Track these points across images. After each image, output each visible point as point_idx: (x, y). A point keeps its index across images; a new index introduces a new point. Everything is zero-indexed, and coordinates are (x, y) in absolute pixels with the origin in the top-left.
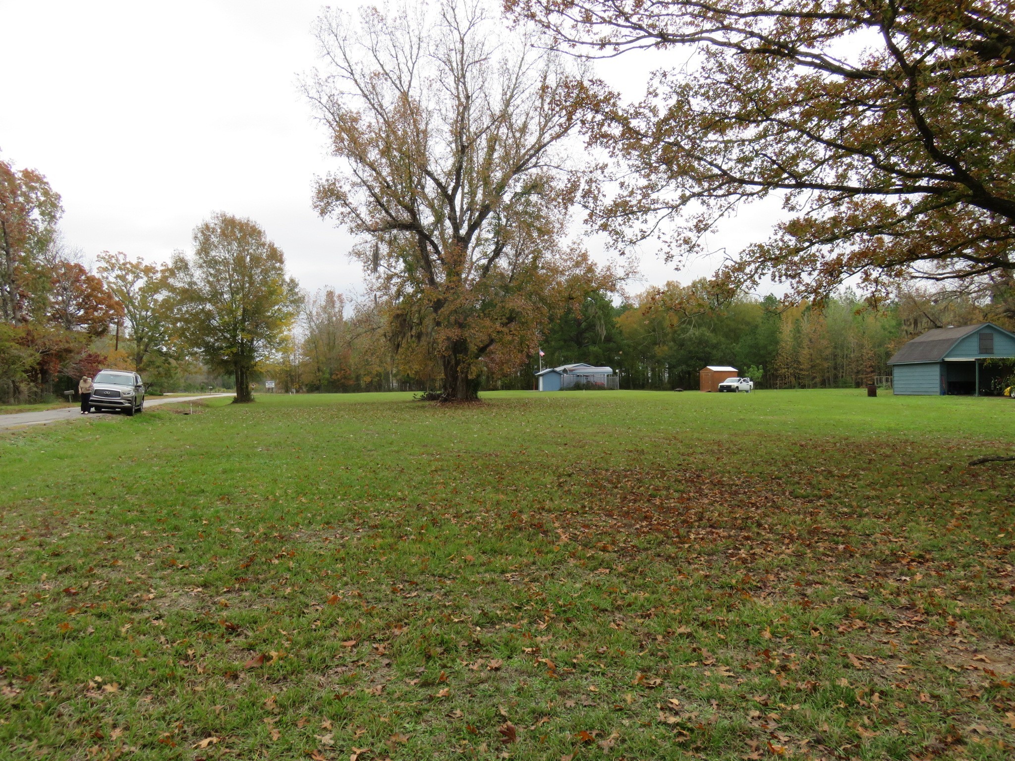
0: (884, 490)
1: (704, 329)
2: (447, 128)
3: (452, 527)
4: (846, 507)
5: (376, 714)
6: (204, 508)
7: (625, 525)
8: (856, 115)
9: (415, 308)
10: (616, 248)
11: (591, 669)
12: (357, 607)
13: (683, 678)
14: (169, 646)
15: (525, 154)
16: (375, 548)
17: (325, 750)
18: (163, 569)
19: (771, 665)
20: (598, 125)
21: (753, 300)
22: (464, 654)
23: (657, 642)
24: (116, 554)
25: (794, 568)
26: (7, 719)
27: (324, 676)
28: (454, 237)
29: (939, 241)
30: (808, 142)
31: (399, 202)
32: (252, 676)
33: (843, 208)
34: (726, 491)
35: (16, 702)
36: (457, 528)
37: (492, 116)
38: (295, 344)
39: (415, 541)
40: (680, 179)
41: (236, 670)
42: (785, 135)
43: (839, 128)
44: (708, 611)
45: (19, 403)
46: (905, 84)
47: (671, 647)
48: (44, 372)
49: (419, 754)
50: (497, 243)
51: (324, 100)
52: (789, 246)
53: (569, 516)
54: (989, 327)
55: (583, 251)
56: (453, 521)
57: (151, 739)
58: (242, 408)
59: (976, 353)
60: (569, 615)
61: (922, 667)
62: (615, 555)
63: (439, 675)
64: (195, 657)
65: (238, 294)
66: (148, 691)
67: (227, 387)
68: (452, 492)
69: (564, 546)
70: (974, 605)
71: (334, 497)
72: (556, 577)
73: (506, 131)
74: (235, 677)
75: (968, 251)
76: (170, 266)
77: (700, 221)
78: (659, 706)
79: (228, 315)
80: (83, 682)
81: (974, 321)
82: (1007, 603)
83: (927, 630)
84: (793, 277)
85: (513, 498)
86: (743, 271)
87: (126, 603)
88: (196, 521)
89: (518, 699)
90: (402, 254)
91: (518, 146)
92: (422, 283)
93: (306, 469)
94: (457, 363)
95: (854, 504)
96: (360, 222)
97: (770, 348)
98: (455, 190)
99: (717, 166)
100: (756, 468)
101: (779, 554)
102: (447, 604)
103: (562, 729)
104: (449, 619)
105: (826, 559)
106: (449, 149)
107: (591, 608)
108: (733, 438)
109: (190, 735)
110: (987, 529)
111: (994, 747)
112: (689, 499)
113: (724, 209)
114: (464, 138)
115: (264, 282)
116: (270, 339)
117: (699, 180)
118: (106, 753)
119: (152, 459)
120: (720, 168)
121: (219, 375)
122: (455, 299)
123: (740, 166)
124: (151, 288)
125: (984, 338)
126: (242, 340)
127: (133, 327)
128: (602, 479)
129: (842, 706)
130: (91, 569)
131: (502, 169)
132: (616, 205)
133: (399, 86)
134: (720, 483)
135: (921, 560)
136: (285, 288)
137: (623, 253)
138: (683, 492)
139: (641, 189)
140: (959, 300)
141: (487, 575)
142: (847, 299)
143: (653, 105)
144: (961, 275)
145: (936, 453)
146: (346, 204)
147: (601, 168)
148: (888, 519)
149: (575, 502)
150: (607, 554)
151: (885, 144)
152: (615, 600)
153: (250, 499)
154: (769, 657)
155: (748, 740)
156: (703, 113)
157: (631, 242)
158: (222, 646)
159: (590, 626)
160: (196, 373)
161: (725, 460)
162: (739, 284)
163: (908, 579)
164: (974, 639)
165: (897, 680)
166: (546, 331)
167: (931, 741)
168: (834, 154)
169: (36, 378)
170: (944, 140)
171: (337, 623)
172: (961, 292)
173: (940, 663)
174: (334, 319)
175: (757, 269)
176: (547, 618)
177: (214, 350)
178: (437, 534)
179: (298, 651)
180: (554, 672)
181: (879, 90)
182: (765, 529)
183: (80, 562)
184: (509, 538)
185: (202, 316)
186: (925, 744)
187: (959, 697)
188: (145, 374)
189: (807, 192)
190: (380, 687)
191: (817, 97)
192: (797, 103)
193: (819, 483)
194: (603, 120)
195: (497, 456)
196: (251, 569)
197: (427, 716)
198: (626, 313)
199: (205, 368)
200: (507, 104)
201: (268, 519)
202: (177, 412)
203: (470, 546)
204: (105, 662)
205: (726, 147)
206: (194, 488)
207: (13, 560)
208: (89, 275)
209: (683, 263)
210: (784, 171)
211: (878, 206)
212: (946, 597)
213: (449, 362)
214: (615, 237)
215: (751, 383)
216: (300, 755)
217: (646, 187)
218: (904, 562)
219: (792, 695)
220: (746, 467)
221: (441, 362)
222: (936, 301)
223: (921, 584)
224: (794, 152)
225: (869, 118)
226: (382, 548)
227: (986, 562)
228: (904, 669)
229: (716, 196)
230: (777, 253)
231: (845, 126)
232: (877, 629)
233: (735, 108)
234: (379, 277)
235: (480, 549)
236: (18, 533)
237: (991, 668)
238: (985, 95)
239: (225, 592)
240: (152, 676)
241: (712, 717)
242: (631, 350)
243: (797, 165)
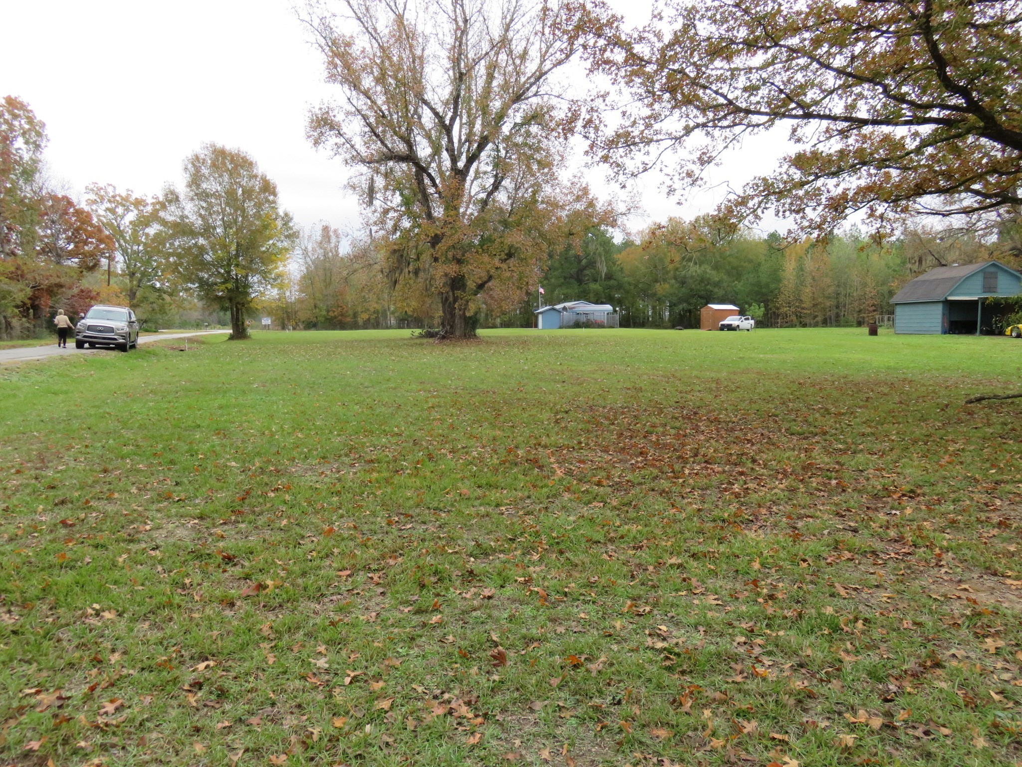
0: (879, 427)
1: (706, 266)
2: (444, 54)
3: (448, 461)
4: (841, 443)
5: (370, 639)
6: (200, 442)
7: (621, 461)
8: (868, 41)
9: (412, 244)
10: (617, 181)
11: (582, 598)
12: (352, 538)
13: (672, 606)
14: (166, 575)
15: (525, 83)
16: (370, 482)
17: (320, 673)
18: (159, 502)
19: (758, 594)
20: (600, 50)
21: (757, 237)
22: (458, 583)
23: (648, 572)
24: (112, 487)
25: (786, 503)
26: (6, 644)
27: (319, 603)
28: (452, 169)
29: (948, 175)
30: (817, 70)
31: (395, 133)
32: (248, 604)
33: (851, 141)
34: (722, 428)
35: (15, 629)
36: (453, 463)
37: (491, 40)
38: (290, 280)
39: (410, 475)
40: (684, 108)
41: (233, 598)
42: (794, 62)
43: (849, 55)
44: (700, 543)
45: (11, 338)
46: (921, 9)
47: (661, 576)
48: (35, 307)
49: (412, 677)
50: (496, 176)
51: (316, 22)
52: (793, 179)
53: (565, 452)
54: (994, 265)
55: (584, 185)
56: (449, 457)
57: (149, 662)
58: (239, 344)
59: (980, 291)
60: (562, 546)
61: (907, 596)
62: (609, 490)
63: (433, 603)
64: (192, 585)
65: (231, 228)
66: (145, 618)
67: (223, 324)
68: (448, 428)
69: (559, 480)
70: (961, 538)
71: (331, 432)
72: (550, 510)
73: (505, 57)
74: (232, 605)
75: (976, 187)
76: (161, 198)
77: (704, 153)
78: (647, 632)
79: (221, 250)
80: (80, 609)
81: (980, 260)
82: (994, 536)
83: (914, 562)
84: (797, 212)
85: (509, 434)
86: (746, 206)
87: (123, 534)
88: (192, 455)
89: (509, 625)
90: (399, 188)
91: (518, 73)
92: (419, 217)
93: (302, 405)
94: (455, 300)
95: (849, 440)
96: (355, 153)
97: (773, 286)
98: (453, 120)
99: (722, 95)
100: (753, 405)
101: (772, 489)
102: (442, 536)
103: (552, 654)
104: (443, 549)
105: (818, 494)
106: (446, 76)
107: (584, 540)
108: (732, 376)
109: (187, 659)
110: (979, 465)
111: (971, 671)
112: (685, 436)
113: (728, 141)
114: (462, 65)
115: (257, 216)
116: (265, 275)
117: (704, 110)
118: (105, 676)
119: (147, 394)
120: (725, 97)
121: (214, 311)
122: (453, 234)
123: (747, 95)
124: (141, 222)
125: (989, 276)
126: (236, 275)
127: (125, 262)
128: (599, 416)
129: (826, 632)
130: (87, 502)
131: (501, 98)
132: (618, 136)
133: (394, 8)
134: (717, 420)
135: (912, 495)
136: (279, 223)
137: (624, 187)
138: (679, 429)
139: (644, 119)
140: (965, 238)
141: (482, 508)
142: (852, 236)
143: (658, 29)
144: (967, 211)
145: (934, 392)
146: (340, 134)
147: (602, 96)
148: (882, 456)
149: (571, 438)
150: (602, 489)
151: (897, 72)
152: (608, 532)
153: (246, 434)
154: (757, 587)
155: (733, 664)
156: (709, 39)
157: (632, 175)
158: (218, 575)
159: (582, 557)
160: (190, 309)
161: (723, 398)
162: (741, 218)
163: (898, 513)
164: (959, 570)
165: (881, 608)
166: (546, 268)
167: (910, 665)
168: (844, 83)
169: (28, 314)
170: (957, 67)
171: (332, 553)
172: (967, 230)
173: (924, 592)
174: (330, 254)
175: (760, 203)
176: (540, 549)
177: (208, 285)
178: (432, 469)
179: (294, 580)
180: (546, 600)
181: (893, 15)
182: (759, 464)
183: (76, 494)
184: (505, 472)
185: (194, 251)
186: (905, 667)
187: (941, 624)
188: (138, 310)
189: (814, 122)
190: (374, 614)
191: (829, 21)
192: (807, 28)
193: (816, 420)
194: (606, 45)
195: (494, 393)
196: (247, 501)
197: (419, 641)
198: (627, 250)
199: (200, 304)
200: (507, 28)
201: (265, 454)
202: (173, 349)
203: (466, 481)
204: (102, 590)
205: (732, 74)
206: (189, 423)
207: (10, 492)
208: (77, 207)
209: (685, 197)
210: (792, 101)
211: (887, 138)
212: (934, 530)
213: (447, 299)
214: (616, 170)
215: (752, 322)
216: (296, 678)
217: (649, 117)
218: (895, 497)
219: (778, 622)
220: (744, 405)
221: (438, 299)
222: (942, 239)
223: (911, 517)
224: (803, 81)
225: (882, 45)
226: (378, 482)
227: (976, 497)
228: (889, 598)
229: (721, 127)
230: (781, 186)
231: (856, 53)
232: (864, 560)
233: (743, 33)
234: (375, 211)
235: (475, 483)
236: (13, 467)
237: (974, 597)
238: (1002, 21)
239: (221, 524)
240: (150, 604)
241: (699, 643)
242: (632, 287)
243: (805, 95)
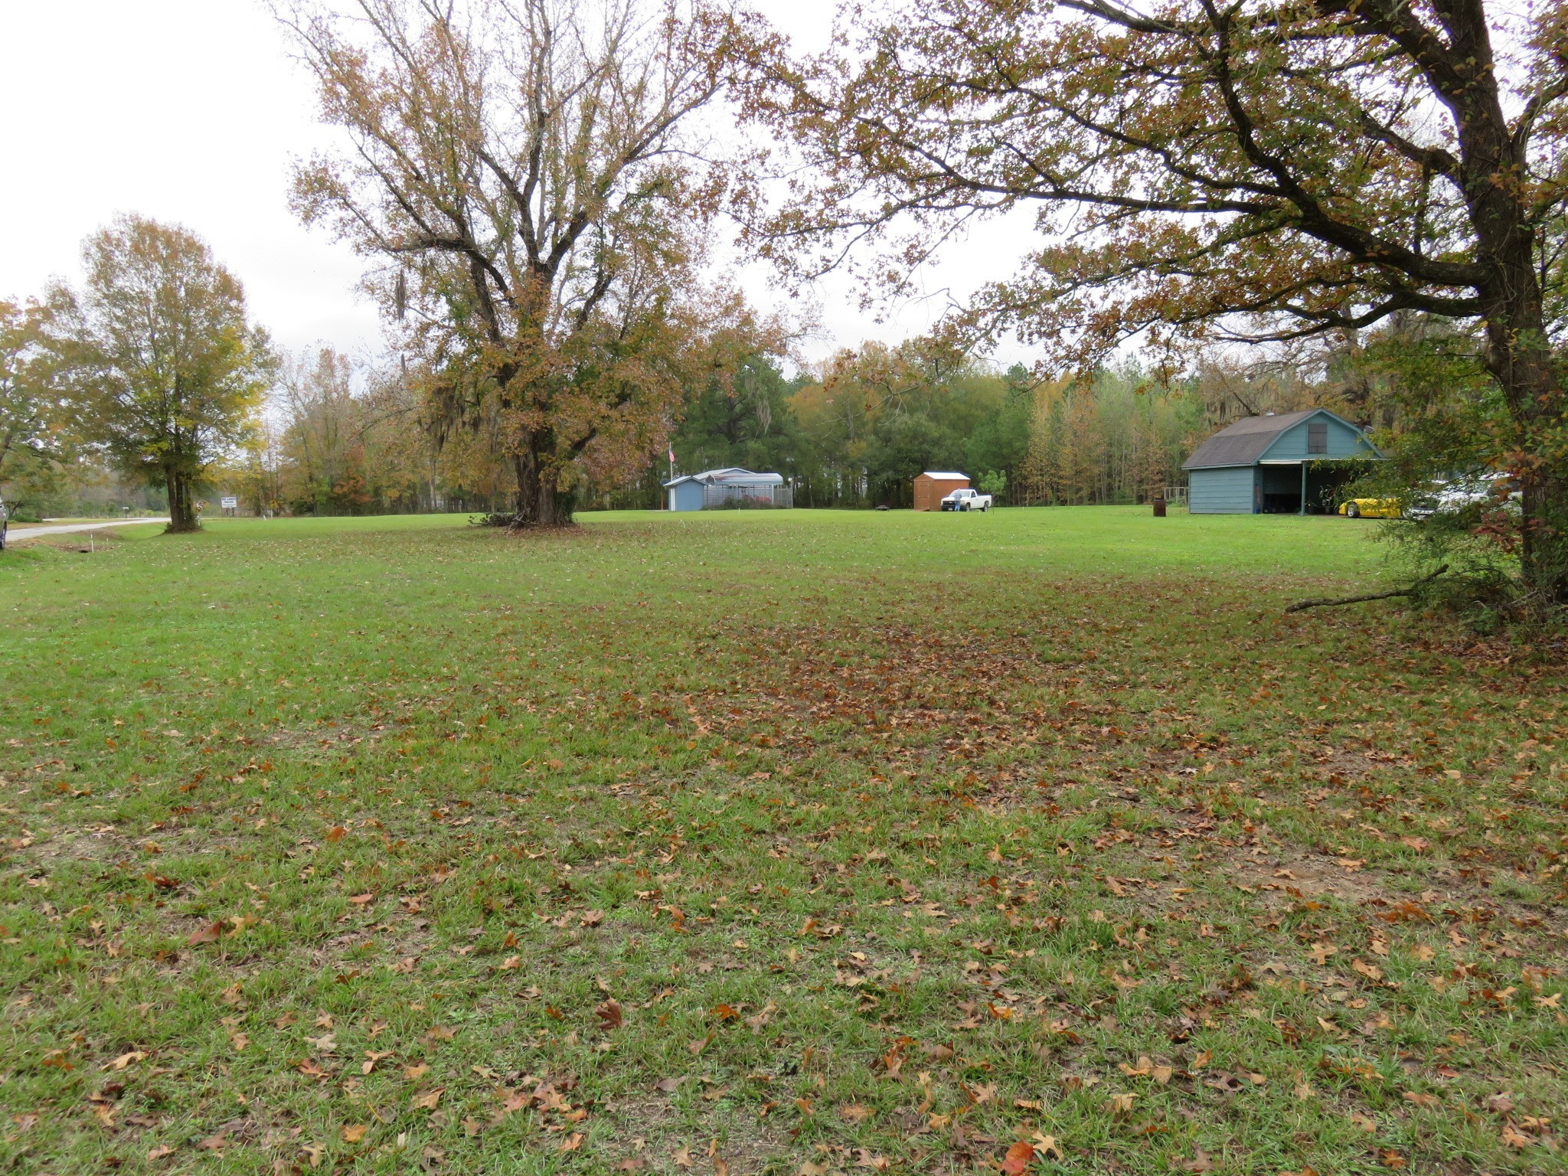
0: (1168, 648)
1: (920, 415)
2: (514, 83)
3: (530, 717)
4: (1115, 673)
5: (404, 999)
6: (116, 699)
7: (796, 708)
8: (1143, 88)
9: (467, 379)
10: (785, 285)
11: (737, 917)
12: (374, 844)
13: (872, 922)
14: (59, 918)
15: (642, 132)
16: (403, 753)
17: (323, 1059)
18: (45, 799)
19: (998, 898)
20: (756, 86)
21: (993, 372)
22: (545, 905)
23: (837, 874)
25: (1038, 762)
27: (320, 949)
28: (530, 263)
29: (1256, 285)
30: (1073, 127)
31: (438, 204)
32: (200, 956)
33: (1123, 232)
34: (946, 655)
36: (536, 720)
37: (589, 64)
38: (269, 437)
39: (468, 741)
40: (883, 179)
41: (174, 949)
42: (1040, 116)
43: (1118, 107)
44: (913, 827)
46: (1215, 45)
47: (857, 879)
49: (472, 1054)
50: (599, 275)
51: (305, 25)
52: (1041, 287)
53: (711, 697)
54: (1321, 414)
55: (736, 292)
56: (531, 710)
57: (31, 1060)
58: (182, 540)
59: (1304, 452)
60: (707, 841)
61: (1206, 890)
62: (779, 752)
63: (505, 937)
64: (103, 932)
65: (166, 352)
66: (23, 989)
67: (154, 507)
68: (530, 666)
69: (703, 741)
70: (1280, 804)
71: (338, 677)
72: (688, 787)
73: (611, 92)
74: (173, 959)
75: (1296, 302)
76: (43, 302)
77: (912, 246)
78: (836, 963)
79: (150, 386)
81: (1302, 406)
82: (1324, 798)
83: (1215, 840)
84: (1049, 335)
85: (625, 672)
86: (975, 325)
88: (103, 721)
89: (626, 965)
90: (445, 290)
91: (631, 117)
92: (479, 337)
93: (290, 636)
94: (539, 466)
95: (1127, 669)
96: (372, 236)
97: (1017, 445)
98: (530, 186)
99: (938, 160)
100: (991, 621)
101: (1016, 743)
102: (519, 833)
103: (692, 1004)
104: (521, 853)
105: (1083, 747)
106: (518, 119)
107: (741, 830)
108: (960, 579)
109: (97, 1051)
110: (1304, 699)
111: (1293, 990)
112: (891, 669)
113: (948, 229)
114: (544, 101)
115: (212, 332)
116: (225, 428)
117: (911, 181)
119: (24, 625)
120: (942, 163)
121: (139, 486)
122: (533, 365)
123: (972, 161)
124: (9, 341)
125: (1316, 431)
126: (177, 429)
128: (764, 641)
129: (1094, 948)
131: (605, 154)
132: (785, 217)
133: (432, 8)
134: (938, 643)
135: (1214, 744)
136: (247, 344)
137: (795, 294)
138: (883, 658)
139: (823, 193)
140: (1284, 376)
141: (583, 789)
142: (1128, 371)
143: (841, 58)
144: (1285, 337)
145: (1243, 596)
146: (347, 205)
147: (759, 156)
148: (1172, 690)
149: (721, 676)
150: (767, 751)
151: (1183, 135)
152: (777, 816)
153: (195, 685)
154: (996, 887)
155: (961, 1003)
156: (916, 75)
157: (807, 277)
158: (150, 913)
159: (737, 855)
160: (98, 484)
161: (947, 611)
162: (969, 343)
163: (1194, 771)
164: (1277, 849)
165: (1170, 909)
166: (679, 417)
167: (1211, 988)
168: (1111, 149)
170: (1265, 132)
171: (342, 869)
172: (1285, 364)
173: (1229, 883)
174: (335, 395)
175: (995, 321)
176: (673, 847)
177: (129, 445)
178: (504, 730)
179: (278, 914)
180: (682, 924)
181: (1178, 52)
182: (1000, 707)
184: (618, 731)
185: (103, 388)
186: (1203, 992)
187: (1252, 927)
188: (7, 486)
189: (1071, 204)
190: (410, 960)
191: (1088, 58)
192: (1058, 67)
193: (1080, 640)
194: (764, 79)
195: (601, 609)
196: (197, 792)
197: (484, 998)
198: (803, 390)
199: (115, 476)
200: (613, 50)
201: (228, 714)
202: (67, 549)
203: (557, 747)
205: (952, 130)
206: (98, 669)
209: (887, 311)
210: (1038, 171)
211: (1172, 231)
212: (1244, 794)
213: (525, 466)
214: (782, 268)
215: (989, 498)
216: (282, 1069)
217: (831, 190)
218: (1190, 748)
219: (1026, 937)
220: (977, 621)
221: (512, 466)
222: (1251, 377)
223: (1212, 777)
224: (1053, 143)
225: (1162, 95)
226: (415, 753)
227: (1300, 744)
228: (1182, 894)
229: (937, 208)
230: (1025, 297)
231: (1127, 105)
232: (1148, 841)
233: (966, 69)
234: (407, 327)
235: (572, 749)
237: (1296, 887)
238: (1326, 67)
239: (154, 831)
240: (31, 965)
241: (911, 975)
242: (812, 447)
243: (1057, 163)
